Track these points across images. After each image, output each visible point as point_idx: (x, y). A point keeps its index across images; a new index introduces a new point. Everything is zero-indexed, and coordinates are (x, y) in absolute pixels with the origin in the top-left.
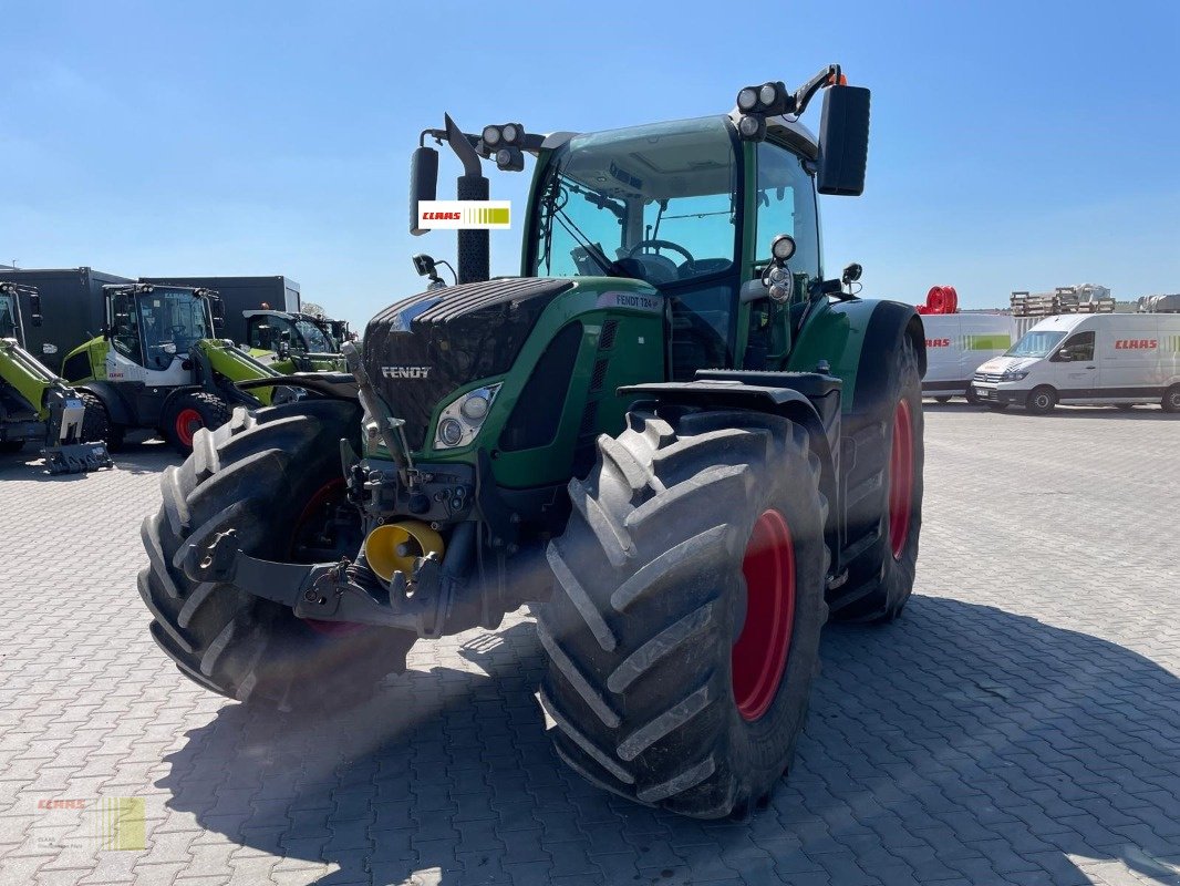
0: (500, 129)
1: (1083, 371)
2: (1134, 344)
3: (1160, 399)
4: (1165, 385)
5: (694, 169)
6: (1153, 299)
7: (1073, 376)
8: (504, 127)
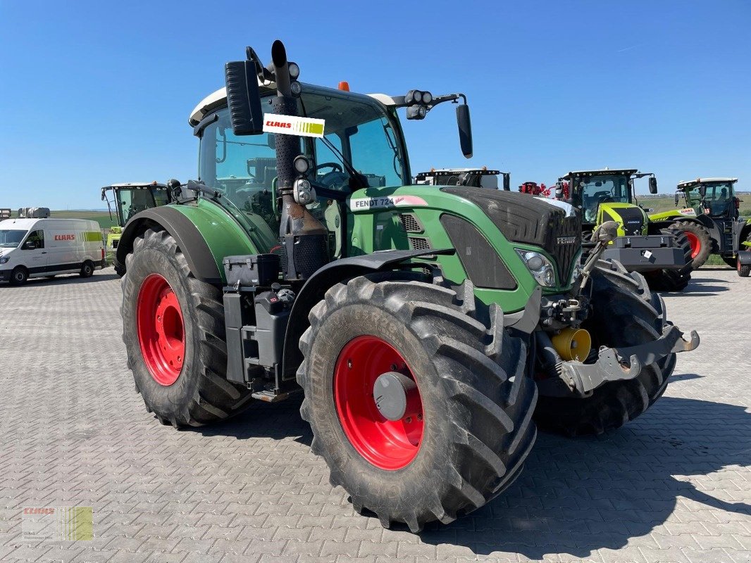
1: (40, 255)
2: (64, 238)
3: (79, 270)
4: (81, 261)
6: (30, 210)
7: (35, 258)
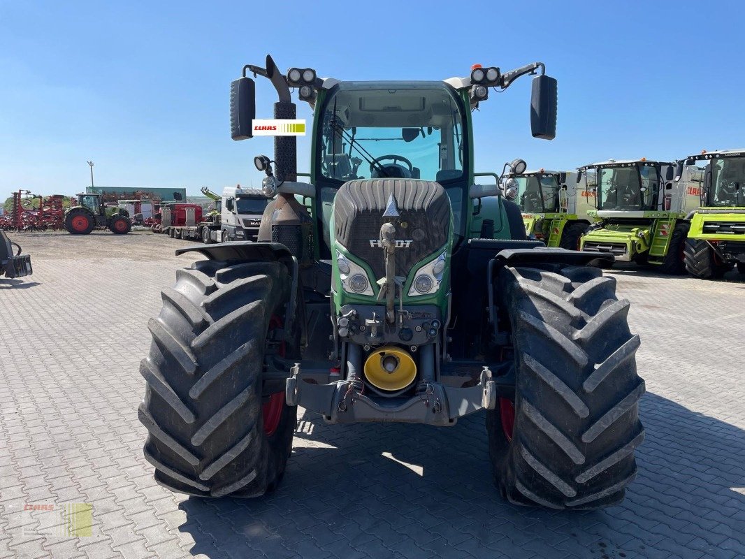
0: (302, 72)
5: (384, 110)
8: (305, 70)
